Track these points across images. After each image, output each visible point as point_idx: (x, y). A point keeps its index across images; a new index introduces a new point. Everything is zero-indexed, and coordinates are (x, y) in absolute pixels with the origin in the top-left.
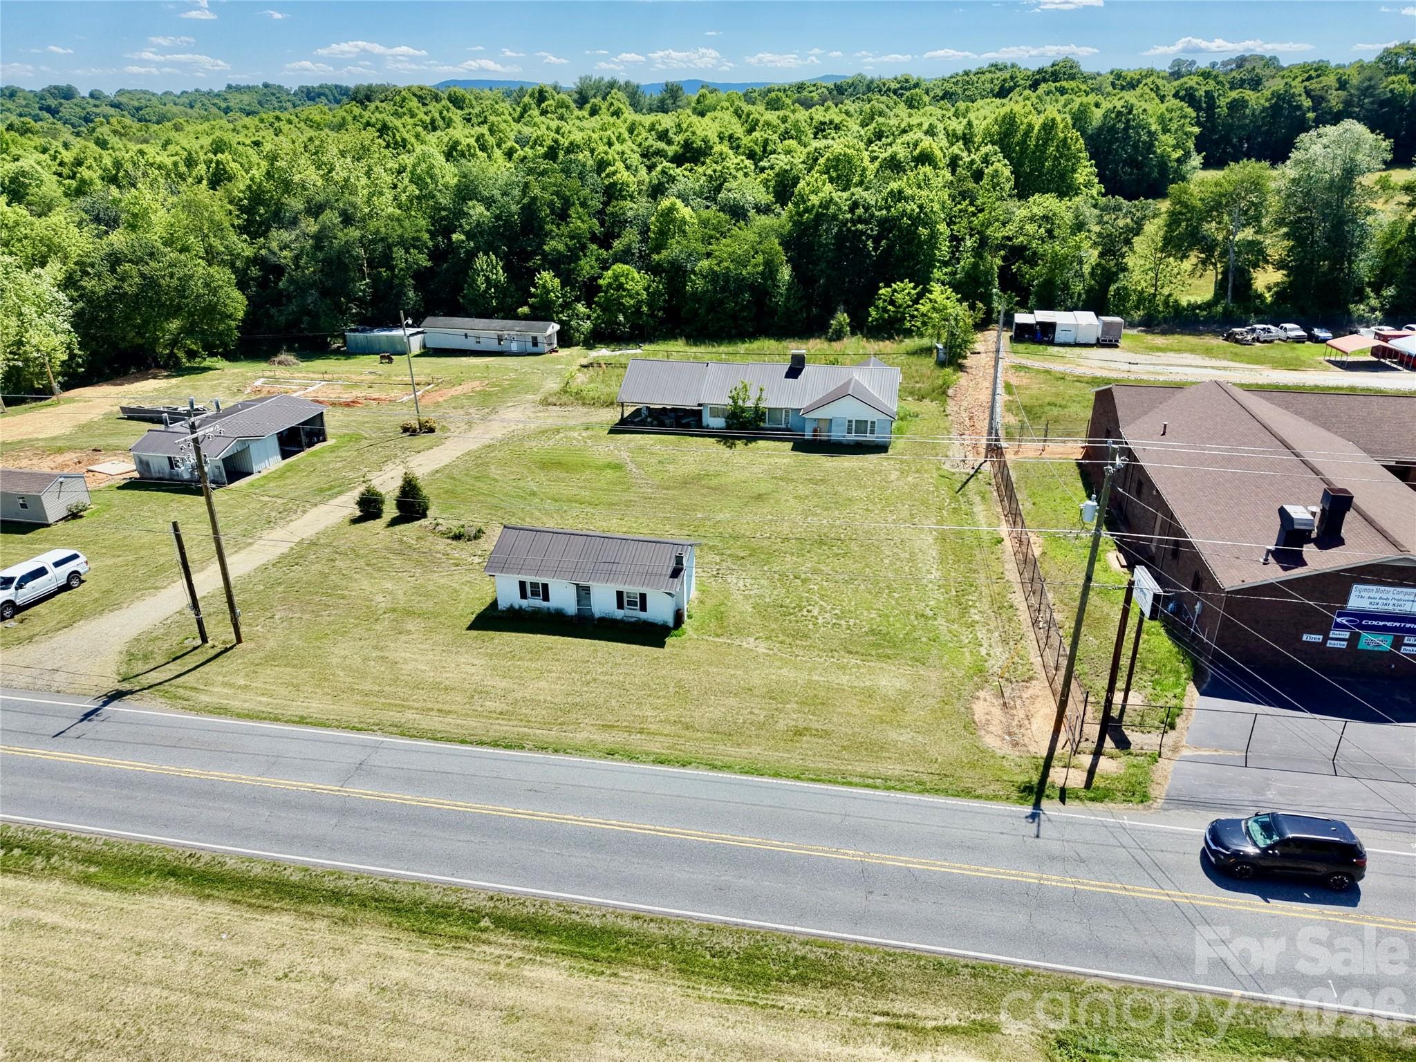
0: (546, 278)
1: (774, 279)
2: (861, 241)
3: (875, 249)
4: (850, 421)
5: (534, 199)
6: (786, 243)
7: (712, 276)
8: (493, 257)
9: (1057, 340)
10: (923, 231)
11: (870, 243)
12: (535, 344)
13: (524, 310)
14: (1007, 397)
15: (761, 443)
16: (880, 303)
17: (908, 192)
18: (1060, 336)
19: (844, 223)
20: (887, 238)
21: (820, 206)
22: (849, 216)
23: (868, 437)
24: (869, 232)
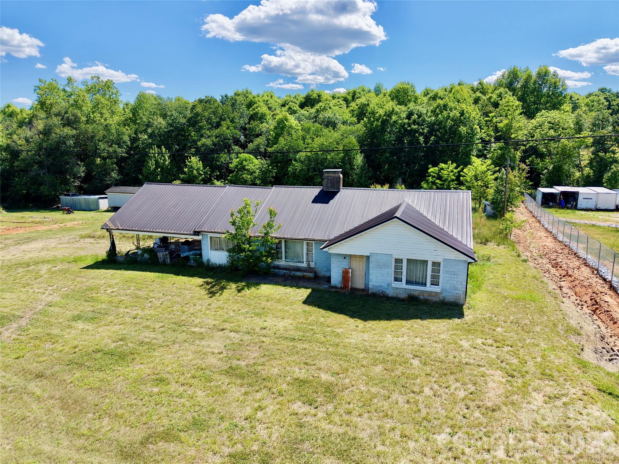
0: (195, 162)
1: (351, 164)
2: (414, 136)
3: (426, 142)
4: (398, 261)
5: (197, 115)
6: (361, 141)
8: (164, 150)
9: (579, 206)
10: (463, 129)
11: (421, 139)
16: (430, 179)
17: (451, 104)
18: (581, 203)
19: (403, 125)
20: (436, 136)
21: (384, 115)
23: (429, 288)
24: (421, 130)
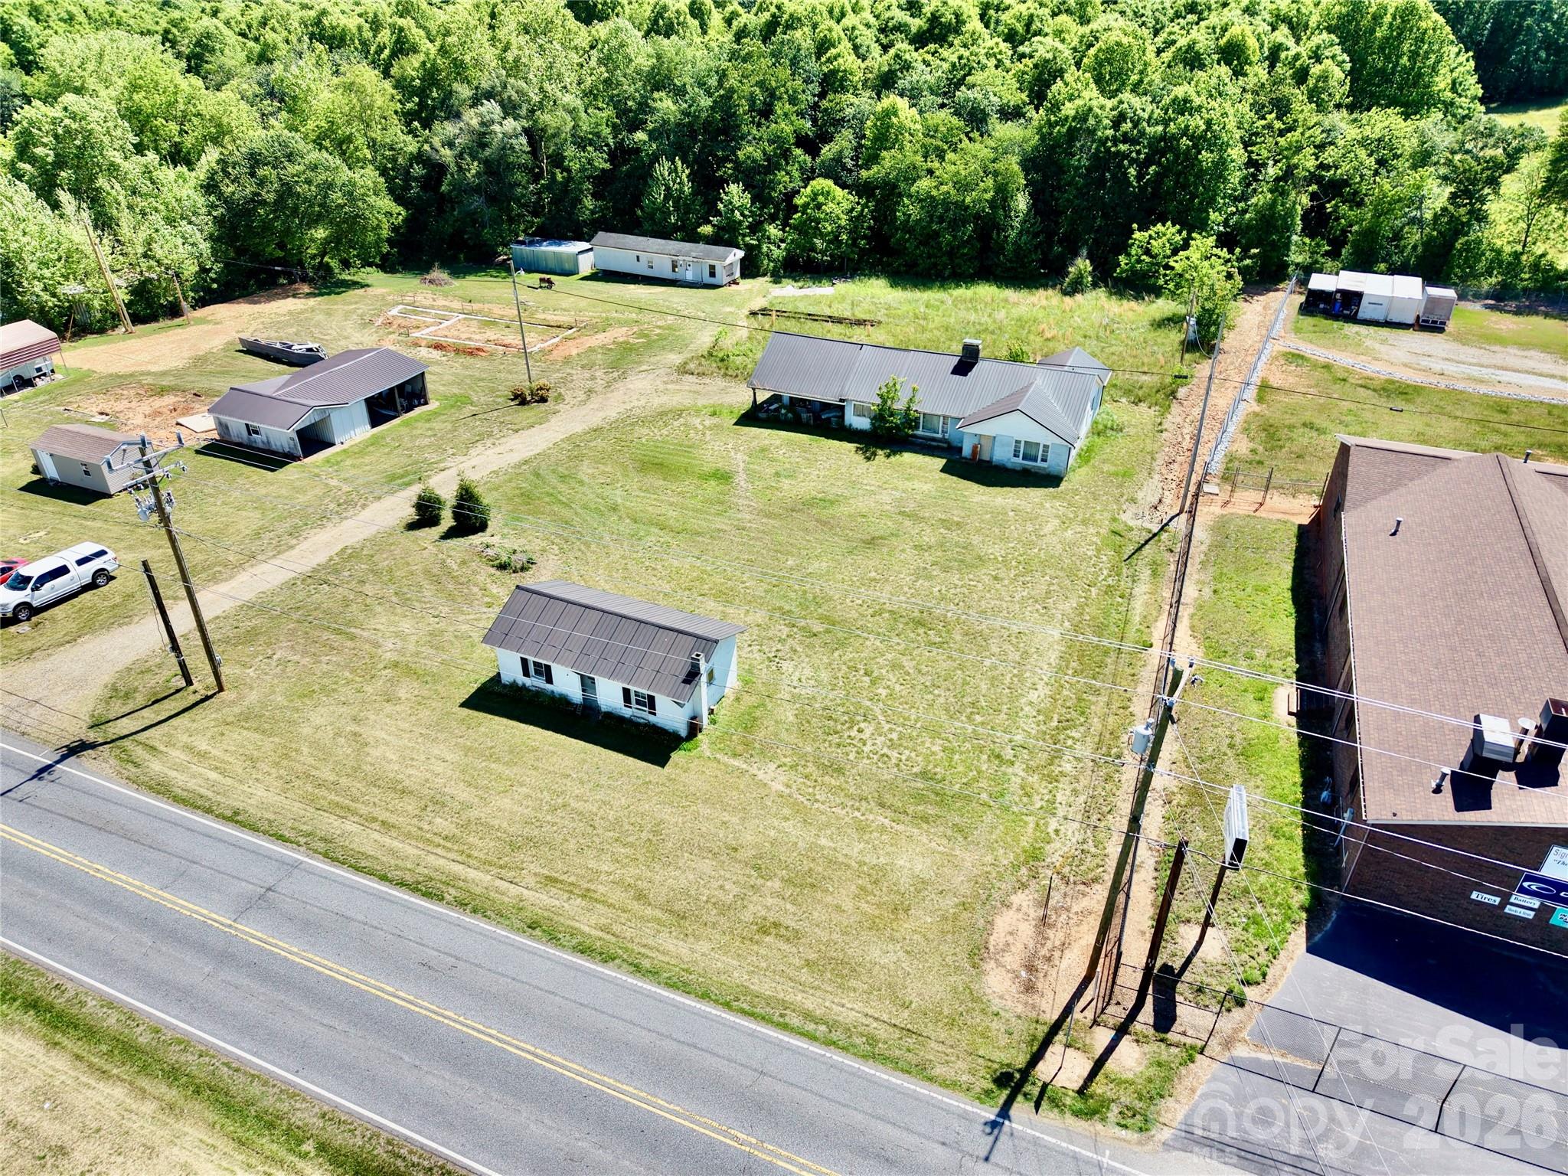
0: (736, 194)
1: (1007, 209)
2: (1120, 165)
3: (1140, 177)
4: (1018, 442)
5: (731, 91)
6: (1029, 164)
7: (928, 202)
8: (679, 163)
9: (1361, 315)
10: (1206, 157)
11: (1133, 170)
12: (712, 274)
13: (706, 230)
14: (1257, 408)
15: (908, 457)
16: (1133, 251)
17: (1197, 101)
18: (1365, 311)
19: (1103, 142)
20: (1159, 164)
21: (1074, 118)
22: (1110, 132)
23: (1039, 464)
24: (1134, 155)
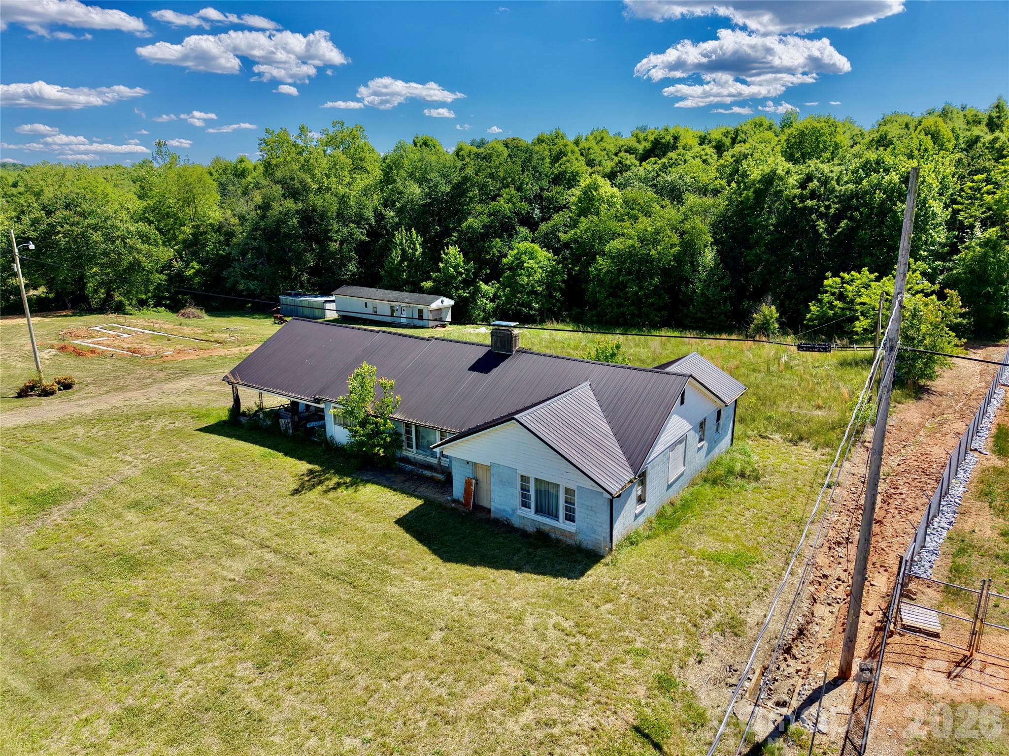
0: (453, 254)
2: (808, 219)
4: (524, 479)
5: (466, 179)
6: (716, 227)
7: (618, 258)
8: (415, 233)
11: (821, 224)
12: (421, 317)
13: (428, 284)
14: (998, 462)
16: (826, 298)
19: (790, 201)
20: (851, 218)
21: (760, 181)
22: (798, 191)
23: (562, 524)
24: (822, 209)
